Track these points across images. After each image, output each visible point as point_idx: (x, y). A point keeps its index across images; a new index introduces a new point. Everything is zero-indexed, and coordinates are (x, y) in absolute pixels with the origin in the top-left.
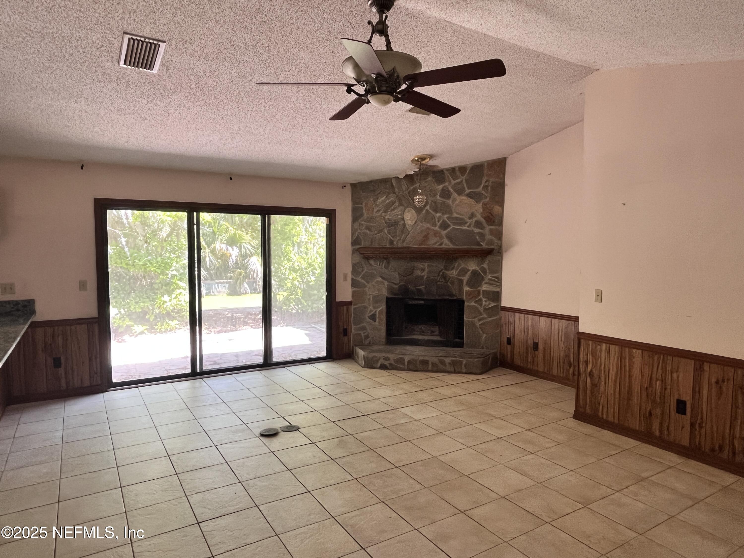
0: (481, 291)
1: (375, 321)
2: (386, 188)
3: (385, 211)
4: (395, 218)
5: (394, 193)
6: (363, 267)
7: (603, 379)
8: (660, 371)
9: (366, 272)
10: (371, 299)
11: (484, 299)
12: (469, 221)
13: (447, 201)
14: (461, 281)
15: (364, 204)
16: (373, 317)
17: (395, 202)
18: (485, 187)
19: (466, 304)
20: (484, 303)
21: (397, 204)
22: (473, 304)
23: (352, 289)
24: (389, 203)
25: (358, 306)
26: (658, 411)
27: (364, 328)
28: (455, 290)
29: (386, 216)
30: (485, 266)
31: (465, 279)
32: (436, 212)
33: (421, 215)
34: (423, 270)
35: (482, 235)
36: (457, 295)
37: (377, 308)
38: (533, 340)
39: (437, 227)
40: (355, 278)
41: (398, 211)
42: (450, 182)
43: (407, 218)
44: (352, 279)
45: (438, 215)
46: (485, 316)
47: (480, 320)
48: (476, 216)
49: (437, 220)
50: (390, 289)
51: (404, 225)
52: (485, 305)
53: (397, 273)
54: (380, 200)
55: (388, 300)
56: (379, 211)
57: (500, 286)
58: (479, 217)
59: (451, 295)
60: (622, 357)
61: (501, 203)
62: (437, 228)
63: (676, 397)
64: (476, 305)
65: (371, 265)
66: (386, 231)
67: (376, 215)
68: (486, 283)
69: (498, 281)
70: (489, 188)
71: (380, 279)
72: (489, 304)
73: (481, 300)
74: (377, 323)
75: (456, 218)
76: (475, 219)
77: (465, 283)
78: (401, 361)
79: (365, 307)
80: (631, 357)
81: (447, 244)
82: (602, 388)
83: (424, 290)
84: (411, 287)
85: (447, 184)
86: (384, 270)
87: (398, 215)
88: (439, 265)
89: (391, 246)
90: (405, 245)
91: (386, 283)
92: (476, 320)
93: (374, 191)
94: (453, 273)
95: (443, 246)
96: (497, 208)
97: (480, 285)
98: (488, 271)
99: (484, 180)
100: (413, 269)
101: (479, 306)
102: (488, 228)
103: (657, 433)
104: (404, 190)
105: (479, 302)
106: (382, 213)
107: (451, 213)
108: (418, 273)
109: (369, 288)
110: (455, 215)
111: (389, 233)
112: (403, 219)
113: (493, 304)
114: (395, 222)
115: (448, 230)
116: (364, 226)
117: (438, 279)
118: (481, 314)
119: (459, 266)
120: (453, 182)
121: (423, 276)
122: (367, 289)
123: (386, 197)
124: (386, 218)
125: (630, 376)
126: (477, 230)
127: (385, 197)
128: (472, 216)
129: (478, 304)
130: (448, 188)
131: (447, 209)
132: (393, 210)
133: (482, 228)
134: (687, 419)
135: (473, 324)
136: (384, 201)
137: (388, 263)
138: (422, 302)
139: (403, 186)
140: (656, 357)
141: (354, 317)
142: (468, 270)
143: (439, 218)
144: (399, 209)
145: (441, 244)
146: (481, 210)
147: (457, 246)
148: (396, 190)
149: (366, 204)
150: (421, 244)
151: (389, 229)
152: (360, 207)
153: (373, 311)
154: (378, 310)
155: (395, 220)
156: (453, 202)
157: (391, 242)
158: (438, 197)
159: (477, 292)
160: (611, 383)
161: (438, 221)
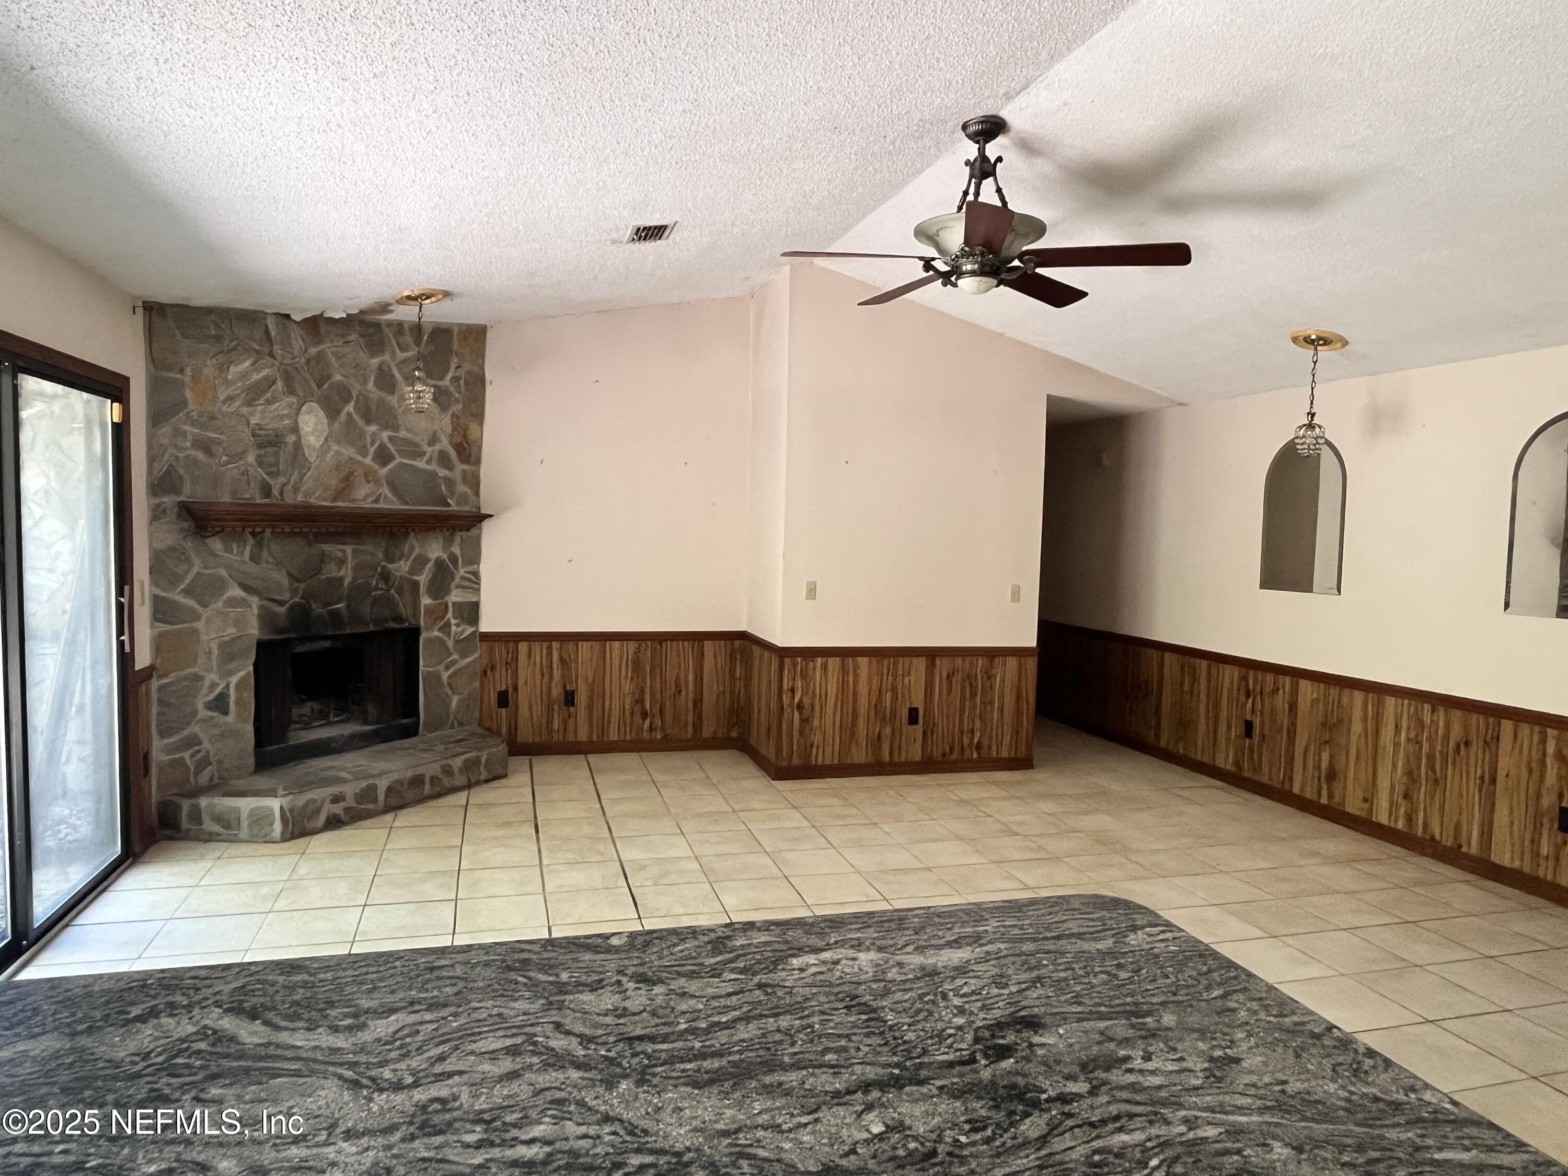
0: (450, 605)
1: (226, 713)
2: (252, 339)
3: (250, 403)
4: (274, 425)
5: (271, 355)
6: (188, 561)
7: (817, 709)
8: (890, 678)
9: (198, 574)
10: (216, 652)
11: (453, 622)
12: (429, 450)
13: (390, 398)
14: (416, 585)
15: (188, 371)
16: (220, 704)
17: (274, 382)
18: (456, 379)
19: (424, 636)
20: (454, 628)
21: (280, 385)
22: (436, 633)
23: (152, 627)
24: (259, 382)
25: (172, 677)
26: (888, 730)
27: (192, 742)
28: (404, 610)
29: (252, 414)
30: (456, 550)
31: (423, 579)
32: (368, 422)
33: (336, 425)
34: (342, 562)
35: (450, 483)
36: (411, 619)
37: (231, 673)
38: (564, 686)
39: (370, 457)
40: (163, 594)
41: (283, 406)
42: (393, 354)
43: (306, 429)
44: (156, 600)
45: (373, 428)
46: (455, 657)
47: (447, 668)
48: (440, 441)
49: (369, 440)
50: (266, 618)
51: (298, 446)
52: (456, 634)
53: (284, 572)
54: (234, 371)
55: (262, 646)
56: (230, 398)
57: (477, 591)
58: (444, 443)
59: (398, 618)
60: (844, 671)
61: (479, 416)
62: (368, 461)
63: (908, 705)
64: (441, 635)
65: (213, 554)
66: (251, 458)
67: (224, 409)
68: (458, 587)
69: (474, 581)
70: (462, 383)
71: (237, 592)
72: (463, 632)
73: (448, 624)
74: (231, 718)
75: (406, 441)
76: (438, 447)
77: (422, 589)
78: (368, 794)
79: (198, 678)
80: (856, 668)
81: (390, 503)
82: (816, 723)
83: (345, 613)
84: (318, 609)
85: (387, 357)
86: (252, 568)
87: (282, 418)
88: (374, 550)
89: (267, 501)
90: (300, 498)
91: (254, 601)
92: (441, 667)
93: (218, 339)
94: (401, 568)
95: (381, 505)
96: (473, 426)
97: (448, 592)
98: (460, 560)
99: (453, 366)
100: (322, 562)
101: (445, 638)
102: (460, 467)
103: (887, 759)
104: (296, 353)
105: (446, 628)
106: (240, 406)
107: (396, 428)
108: (331, 571)
109: (209, 620)
110: (403, 434)
111: (260, 464)
112: (295, 430)
113: (470, 630)
114: (277, 436)
115: (391, 466)
116: (190, 438)
117: (374, 583)
118: (450, 654)
119: (412, 549)
120: (401, 355)
121: (341, 580)
122: (200, 625)
123: (254, 364)
124: (252, 422)
125: (855, 694)
126: (442, 472)
127: (248, 363)
128: (433, 440)
129: (444, 633)
130: (389, 368)
131: (388, 420)
132: (269, 402)
133: (450, 468)
134: (919, 728)
135: (437, 676)
136: (244, 376)
137: (259, 545)
138: (327, 644)
139: (294, 343)
140: (886, 663)
141: (160, 714)
142: (428, 560)
143: (374, 434)
144: (284, 403)
145: (376, 501)
146: (449, 429)
147: (408, 504)
148: (277, 349)
149: (195, 377)
150: (335, 499)
151: (263, 452)
152: (176, 380)
153: (218, 684)
154: (234, 680)
155: (275, 430)
156: (399, 400)
157: (266, 490)
158: (370, 385)
159: (442, 607)
160: (830, 709)
161: (373, 443)
